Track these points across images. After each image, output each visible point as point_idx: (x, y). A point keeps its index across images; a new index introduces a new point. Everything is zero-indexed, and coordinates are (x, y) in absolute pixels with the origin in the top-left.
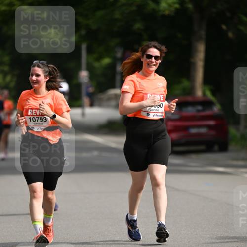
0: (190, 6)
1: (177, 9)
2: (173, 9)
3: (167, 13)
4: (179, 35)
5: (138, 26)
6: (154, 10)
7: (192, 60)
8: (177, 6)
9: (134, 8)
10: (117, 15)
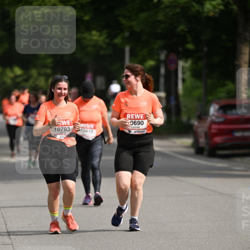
0: (235, 7)
1: (221, 10)
2: (217, 10)
3: (211, 14)
4: (224, 37)
5: (182, 28)
6: (198, 11)
7: (237, 63)
8: (222, 7)
9: (178, 10)
10: (160, 17)
